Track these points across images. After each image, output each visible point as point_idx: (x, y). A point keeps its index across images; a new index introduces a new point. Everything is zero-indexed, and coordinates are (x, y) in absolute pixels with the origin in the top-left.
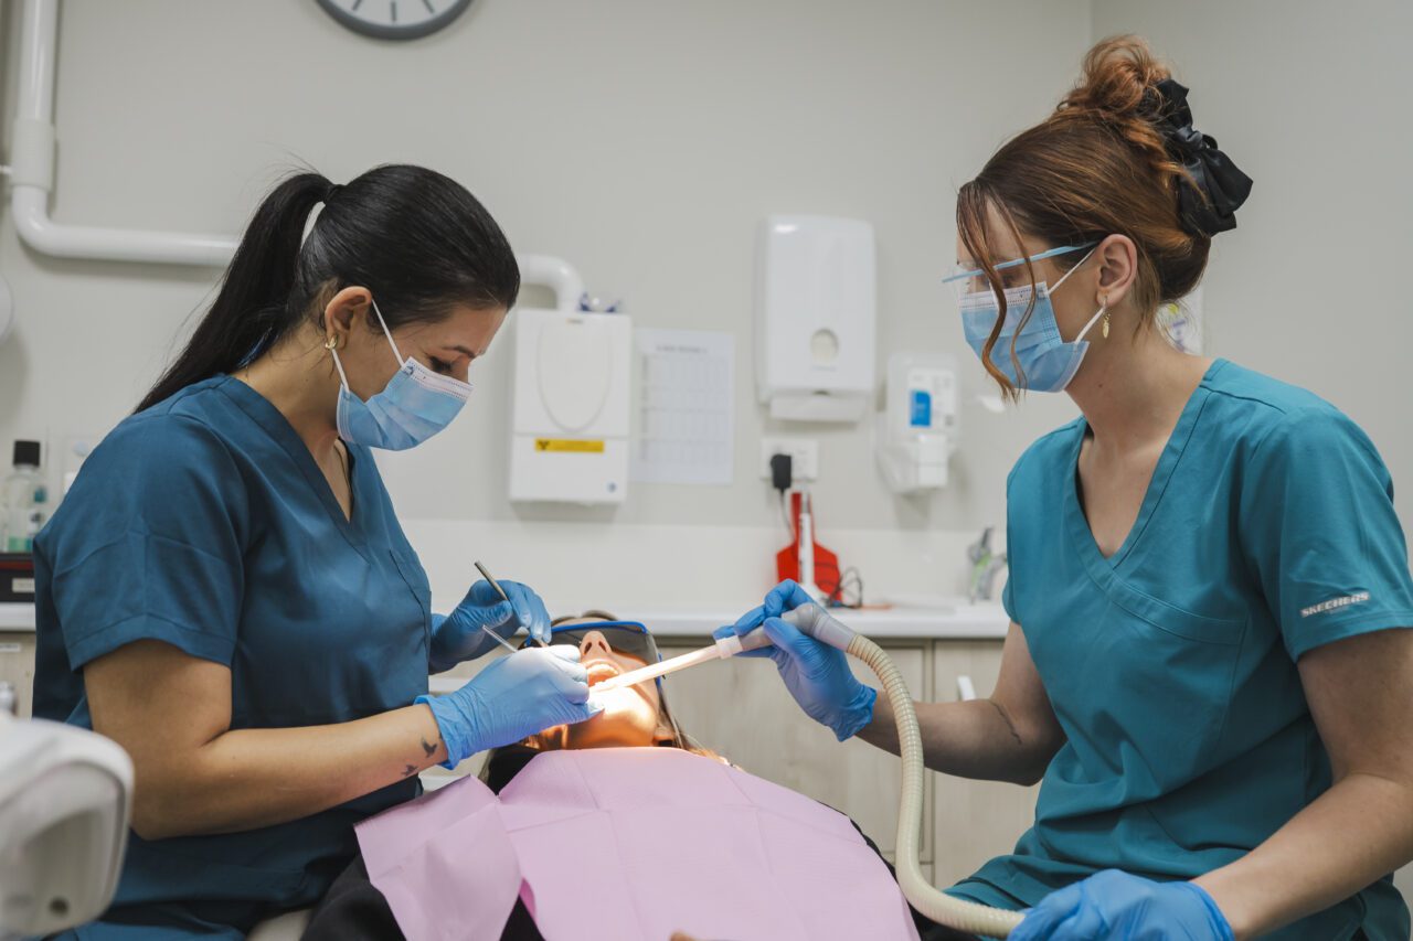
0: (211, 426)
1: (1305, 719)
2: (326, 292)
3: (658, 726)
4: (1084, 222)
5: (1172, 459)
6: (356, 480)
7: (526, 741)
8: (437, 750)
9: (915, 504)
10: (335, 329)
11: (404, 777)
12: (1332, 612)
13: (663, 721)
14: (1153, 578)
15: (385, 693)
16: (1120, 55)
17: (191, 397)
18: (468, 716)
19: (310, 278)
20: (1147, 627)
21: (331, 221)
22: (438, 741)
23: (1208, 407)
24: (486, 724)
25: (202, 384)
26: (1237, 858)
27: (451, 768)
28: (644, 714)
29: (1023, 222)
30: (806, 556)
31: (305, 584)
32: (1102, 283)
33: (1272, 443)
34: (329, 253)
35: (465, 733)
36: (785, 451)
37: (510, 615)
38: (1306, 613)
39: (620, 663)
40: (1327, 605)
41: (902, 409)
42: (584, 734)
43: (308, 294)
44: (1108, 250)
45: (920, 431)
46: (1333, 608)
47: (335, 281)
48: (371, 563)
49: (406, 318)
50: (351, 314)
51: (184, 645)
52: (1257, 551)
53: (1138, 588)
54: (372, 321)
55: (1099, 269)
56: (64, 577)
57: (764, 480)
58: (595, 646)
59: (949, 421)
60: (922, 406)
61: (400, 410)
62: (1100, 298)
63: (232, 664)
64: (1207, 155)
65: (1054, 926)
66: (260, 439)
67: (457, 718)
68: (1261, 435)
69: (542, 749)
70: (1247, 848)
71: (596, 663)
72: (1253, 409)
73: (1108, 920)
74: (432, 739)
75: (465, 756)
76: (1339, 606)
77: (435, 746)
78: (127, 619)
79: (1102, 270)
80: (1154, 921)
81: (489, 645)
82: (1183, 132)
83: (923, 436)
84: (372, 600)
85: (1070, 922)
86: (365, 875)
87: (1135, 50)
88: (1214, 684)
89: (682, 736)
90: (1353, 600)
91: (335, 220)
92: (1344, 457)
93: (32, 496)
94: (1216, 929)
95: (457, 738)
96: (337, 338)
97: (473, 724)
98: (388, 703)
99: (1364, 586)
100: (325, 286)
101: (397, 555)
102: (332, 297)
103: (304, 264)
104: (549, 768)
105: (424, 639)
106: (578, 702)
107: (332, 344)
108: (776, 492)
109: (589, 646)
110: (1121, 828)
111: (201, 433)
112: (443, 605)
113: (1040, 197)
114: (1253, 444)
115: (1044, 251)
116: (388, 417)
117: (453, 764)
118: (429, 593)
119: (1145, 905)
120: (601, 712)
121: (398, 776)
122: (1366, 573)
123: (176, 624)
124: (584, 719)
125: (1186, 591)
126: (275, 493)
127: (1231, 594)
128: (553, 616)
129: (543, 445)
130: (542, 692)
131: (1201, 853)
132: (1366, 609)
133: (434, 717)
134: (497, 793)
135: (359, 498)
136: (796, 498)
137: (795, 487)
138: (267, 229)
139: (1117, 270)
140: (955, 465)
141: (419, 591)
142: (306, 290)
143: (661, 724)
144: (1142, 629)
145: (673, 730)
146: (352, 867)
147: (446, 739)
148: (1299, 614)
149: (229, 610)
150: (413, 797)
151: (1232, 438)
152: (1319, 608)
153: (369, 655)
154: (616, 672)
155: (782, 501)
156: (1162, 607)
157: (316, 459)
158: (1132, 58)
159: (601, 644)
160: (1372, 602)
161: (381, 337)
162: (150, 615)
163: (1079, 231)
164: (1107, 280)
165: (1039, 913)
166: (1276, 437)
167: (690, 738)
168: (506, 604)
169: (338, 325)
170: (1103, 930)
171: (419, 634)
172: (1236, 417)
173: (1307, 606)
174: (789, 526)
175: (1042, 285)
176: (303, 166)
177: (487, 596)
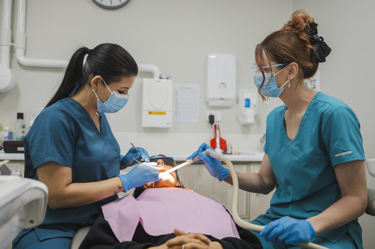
0: (66, 110)
1: (336, 182)
2: (91, 78)
3: (176, 183)
4: (286, 59)
5: (306, 116)
6: (101, 122)
7: (143, 186)
8: (122, 188)
9: (246, 128)
10: (94, 86)
11: (114, 194)
12: (342, 156)
13: (177, 181)
14: (300, 146)
15: (109, 174)
16: (300, 15)
17: (61, 103)
18: (129, 180)
19: (87, 74)
20: (298, 158)
21: (90, 60)
22: (122, 186)
23: (315, 104)
24: (134, 182)
25: (63, 99)
26: (318, 214)
27: (125, 192)
28: (172, 180)
29: (271, 57)
30: (218, 141)
31: (89, 148)
32: (289, 74)
33: (330, 114)
34: (90, 68)
35: (129, 184)
36: (213, 114)
37: (139, 156)
38: (336, 156)
39: (166, 167)
40: (341, 154)
41: (243, 103)
42: (158, 184)
43: (87, 78)
44: (291, 66)
45: (247, 109)
46: (343, 155)
47: (92, 75)
48: (105, 143)
49: (111, 82)
50: (97, 82)
51: (60, 162)
52: (325, 140)
53: (296, 148)
54: (102, 83)
55: (289, 70)
56: (31, 147)
57: (207, 121)
58: (160, 163)
59: (255, 106)
60: (248, 102)
61: (112, 104)
62: (288, 78)
63: (72, 167)
64: (320, 43)
65: (272, 230)
66: (77, 112)
67: (126, 180)
68: (327, 111)
69: (148, 188)
70: (320, 212)
71: (160, 167)
72: (326, 105)
73: (285, 229)
74: (121, 185)
75: (129, 189)
76: (344, 154)
77: (121, 187)
78: (47, 156)
79: (289, 71)
80: (296, 229)
81: (135, 163)
82: (315, 36)
83: (248, 110)
84: (105, 152)
85: (276, 229)
86: (103, 217)
87: (304, 13)
88: (314, 172)
89: (182, 185)
90: (348, 153)
91: (90, 59)
92: (347, 117)
93: (22, 127)
94: (311, 231)
95: (126, 185)
96: (95, 89)
97: (131, 182)
98: (109, 177)
99: (351, 150)
100: (90, 76)
101: (112, 141)
102: (92, 79)
103: (85, 71)
104: (149, 192)
105: (119, 161)
106: (156, 176)
107: (94, 90)
108: (210, 125)
109: (159, 163)
110: (290, 207)
111: (63, 112)
112: (123, 153)
113: (276, 51)
114: (325, 114)
115: (275, 65)
116: (110, 106)
117: (126, 191)
118: (120, 150)
119: (295, 225)
120: (162, 179)
121: (112, 194)
122: (351, 146)
123: (58, 158)
124: (158, 180)
125: (308, 149)
126: (81, 126)
127: (318, 151)
128: (150, 156)
129: (150, 113)
130: (147, 174)
131: (309, 213)
132: (351, 155)
133: (121, 180)
134: (136, 199)
135: (102, 127)
136: (215, 126)
137: (215, 123)
138: (74, 62)
139: (293, 71)
140: (256, 117)
141: (117, 149)
142: (86, 77)
143: (177, 182)
144: (297, 158)
145: (180, 184)
146: (101, 216)
147: (124, 185)
148: (335, 156)
149: (71, 154)
150: (116, 199)
151: (320, 112)
152: (339, 155)
153: (105, 164)
154: (165, 169)
155: (212, 127)
156: (302, 153)
157: (91, 117)
158: (304, 16)
159: (162, 163)
160: (352, 154)
161: (105, 87)
162: (52, 155)
163: (285, 61)
164: (290, 73)
165: (269, 226)
166: (331, 112)
167: (184, 186)
168: (138, 153)
169: (95, 85)
170: (284, 231)
171: (117, 160)
172: (321, 107)
173: (336, 154)
174: (214, 133)
175: (274, 73)
176: (82, 45)
177: (134, 151)
